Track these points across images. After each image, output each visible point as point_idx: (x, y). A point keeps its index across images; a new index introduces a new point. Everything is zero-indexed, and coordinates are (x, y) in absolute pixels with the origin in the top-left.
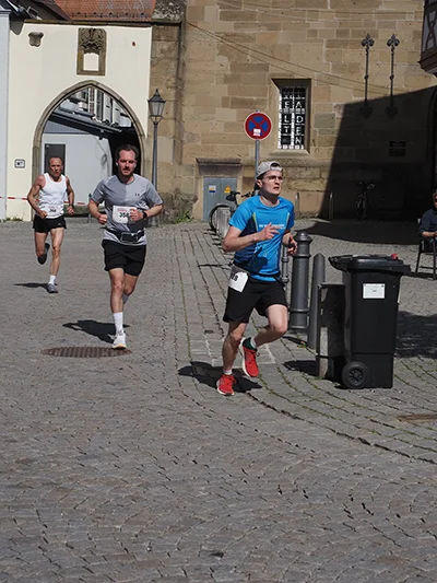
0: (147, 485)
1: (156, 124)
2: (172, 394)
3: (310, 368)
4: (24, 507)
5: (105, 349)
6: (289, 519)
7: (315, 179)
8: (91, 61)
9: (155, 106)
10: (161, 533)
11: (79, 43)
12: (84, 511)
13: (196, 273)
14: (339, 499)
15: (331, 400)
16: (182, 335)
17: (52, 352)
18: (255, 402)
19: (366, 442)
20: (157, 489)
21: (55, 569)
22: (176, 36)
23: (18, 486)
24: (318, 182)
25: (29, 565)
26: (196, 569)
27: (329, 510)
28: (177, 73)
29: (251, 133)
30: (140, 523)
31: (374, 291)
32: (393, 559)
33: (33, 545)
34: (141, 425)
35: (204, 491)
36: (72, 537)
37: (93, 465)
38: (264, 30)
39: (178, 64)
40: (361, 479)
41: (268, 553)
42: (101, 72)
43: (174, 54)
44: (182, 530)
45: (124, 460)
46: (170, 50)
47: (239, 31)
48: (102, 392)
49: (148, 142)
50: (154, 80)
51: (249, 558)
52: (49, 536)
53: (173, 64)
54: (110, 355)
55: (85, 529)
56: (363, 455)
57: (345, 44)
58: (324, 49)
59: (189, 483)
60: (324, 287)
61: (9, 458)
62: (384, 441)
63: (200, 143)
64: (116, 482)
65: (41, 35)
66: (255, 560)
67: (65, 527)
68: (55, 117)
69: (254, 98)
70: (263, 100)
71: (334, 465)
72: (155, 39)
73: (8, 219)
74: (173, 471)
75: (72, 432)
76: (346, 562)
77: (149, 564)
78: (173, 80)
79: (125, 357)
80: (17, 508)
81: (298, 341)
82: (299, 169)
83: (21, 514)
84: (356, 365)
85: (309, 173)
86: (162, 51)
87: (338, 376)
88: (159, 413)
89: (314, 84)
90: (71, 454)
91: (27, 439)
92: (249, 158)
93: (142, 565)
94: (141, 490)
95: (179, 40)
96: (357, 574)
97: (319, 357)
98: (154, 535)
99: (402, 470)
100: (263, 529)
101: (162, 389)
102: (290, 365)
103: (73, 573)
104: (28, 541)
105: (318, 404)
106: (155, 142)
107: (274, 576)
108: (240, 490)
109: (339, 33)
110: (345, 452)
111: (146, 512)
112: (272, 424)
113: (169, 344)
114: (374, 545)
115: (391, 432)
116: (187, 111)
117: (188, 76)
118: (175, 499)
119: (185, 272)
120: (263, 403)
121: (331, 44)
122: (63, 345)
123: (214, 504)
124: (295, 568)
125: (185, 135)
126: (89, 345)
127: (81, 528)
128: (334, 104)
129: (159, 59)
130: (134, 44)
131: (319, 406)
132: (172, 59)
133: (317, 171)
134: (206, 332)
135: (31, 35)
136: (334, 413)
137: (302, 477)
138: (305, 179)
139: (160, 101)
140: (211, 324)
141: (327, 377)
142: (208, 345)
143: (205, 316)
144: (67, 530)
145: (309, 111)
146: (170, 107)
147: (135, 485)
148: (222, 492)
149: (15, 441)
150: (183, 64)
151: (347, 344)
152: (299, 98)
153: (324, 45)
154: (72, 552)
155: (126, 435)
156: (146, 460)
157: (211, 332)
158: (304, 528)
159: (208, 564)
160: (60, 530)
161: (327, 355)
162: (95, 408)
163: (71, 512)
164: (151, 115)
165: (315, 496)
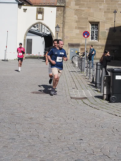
0: (62, 124)
1: (57, 34)
2: (66, 103)
3: (101, 98)
6: (98, 132)
8: (40, 16)
9: (57, 29)
10: (67, 135)
11: (37, 11)
12: (47, 129)
13: (69, 73)
14: (110, 128)
15: (107, 106)
16: (67, 89)
17: (34, 93)
18: (87, 105)
19: (116, 115)
20: (65, 125)
21: (42, 142)
22: (63, 10)
23: (30, 124)
24: (101, 50)
25: (35, 141)
26: (76, 143)
27: (108, 131)
28: (63, 20)
29: (84, 36)
30: (61, 132)
34: (59, 110)
35: (77, 126)
36: (45, 135)
37: (48, 119)
38: (87, 8)
40: (115, 124)
41: (94, 140)
42: (43, 19)
43: (62, 15)
44: (72, 134)
45: (55, 118)
46: (61, 14)
47: (80, 9)
48: (48, 102)
50: (57, 22)
51: (89, 141)
52: (39, 135)
53: (62, 17)
55: (48, 133)
56: (116, 118)
57: (109, 12)
58: (103, 14)
59: (73, 124)
61: (27, 117)
62: (120, 115)
63: (69, 39)
64: (54, 123)
65: (26, 9)
68: (30, 32)
69: (84, 27)
70: (86, 27)
71: (108, 120)
72: (57, 10)
74: (68, 121)
75: (42, 111)
76: (113, 142)
78: (62, 22)
80: (31, 129)
81: (97, 91)
82: (96, 46)
84: (113, 96)
85: (99, 47)
86: (59, 14)
87: (109, 99)
88: (63, 108)
89: (100, 23)
90: (42, 117)
91: (30, 113)
92: (82, 43)
93: (63, 142)
94: (61, 125)
95: (64, 11)
96: (116, 145)
97: (104, 94)
98: (65, 135)
100: (92, 134)
101: (63, 102)
102: (96, 97)
103: (46, 143)
104: (35, 136)
106: (57, 38)
107: (95, 145)
108: (85, 126)
109: (107, 9)
110: (111, 118)
111: (62, 130)
112: (92, 111)
113: (64, 91)
114: (120, 138)
116: (65, 30)
117: (66, 21)
118: (69, 127)
119: (66, 73)
120: (89, 106)
121: (105, 12)
122: (36, 91)
123: (79, 129)
124: (100, 143)
125: (65, 36)
127: (47, 133)
128: (106, 29)
129: (58, 16)
130: (52, 12)
131: (104, 107)
132: (62, 16)
133: (101, 47)
134: (73, 88)
135: (24, 9)
136: (108, 108)
137: (101, 123)
138: (98, 49)
139: (59, 27)
140: (74, 87)
141: (106, 100)
142: (74, 92)
143: (72, 84)
144: (43, 134)
145: (99, 30)
146: (61, 29)
147: (59, 124)
148: (81, 126)
149: (27, 114)
150: (65, 17)
151: (111, 91)
152: (96, 27)
153: (103, 12)
154: (45, 138)
155: (55, 112)
156: (61, 118)
157: (74, 88)
158: (102, 134)
159: (79, 142)
160: (42, 134)
161: (106, 94)
162: (47, 106)
163: (44, 130)
164: (56, 31)
165: (104, 127)
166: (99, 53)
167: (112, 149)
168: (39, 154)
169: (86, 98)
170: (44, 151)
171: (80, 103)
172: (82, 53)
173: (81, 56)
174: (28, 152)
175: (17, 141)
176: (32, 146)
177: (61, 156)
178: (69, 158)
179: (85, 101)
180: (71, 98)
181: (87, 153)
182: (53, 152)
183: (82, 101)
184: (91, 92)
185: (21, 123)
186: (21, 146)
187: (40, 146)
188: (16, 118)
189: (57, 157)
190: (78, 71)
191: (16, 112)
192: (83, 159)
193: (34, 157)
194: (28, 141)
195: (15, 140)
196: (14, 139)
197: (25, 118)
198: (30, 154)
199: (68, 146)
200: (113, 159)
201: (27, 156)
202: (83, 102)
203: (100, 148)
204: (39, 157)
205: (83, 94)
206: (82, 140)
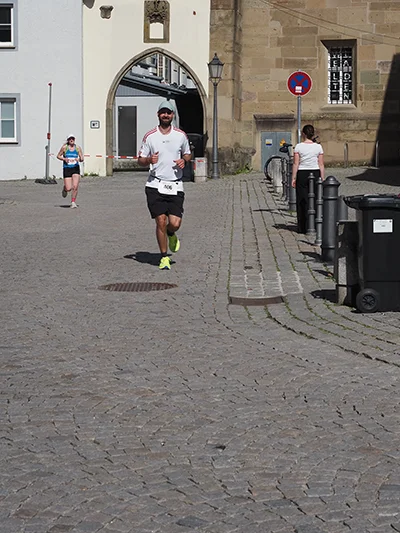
0: (170, 394)
1: (215, 85)
2: (206, 320)
3: (330, 296)
4: (62, 412)
5: (155, 284)
6: (287, 419)
7: (362, 131)
8: (157, 30)
9: (215, 69)
10: (176, 431)
11: (145, 14)
12: (112, 415)
13: (248, 217)
14: (333, 403)
15: (346, 323)
16: (224, 270)
17: (108, 287)
18: (278, 326)
19: (368, 357)
20: (178, 397)
21: (82, 460)
22: (232, 4)
23: (57, 396)
24: (365, 133)
25: (60, 457)
26: (200, 459)
27: (324, 412)
28: (235, 38)
29: (293, 91)
30: (160, 423)
31: (383, 226)
32: (370, 449)
33: (66, 441)
34: (174, 345)
35: (219, 398)
36: (99, 436)
37: (128, 379)
39: (235, 30)
40: (355, 386)
41: (263, 446)
42: (166, 40)
43: (231, 21)
44: (194, 429)
45: (153, 374)
46: (227, 17)
48: (146, 319)
49: (210, 102)
50: (212, 47)
51: (245, 450)
52: (80, 435)
53: (230, 31)
54: (158, 289)
55: (112, 429)
56: (363, 367)
57: (387, 6)
58: (368, 11)
59: (207, 392)
60: (341, 223)
61: (57, 374)
62: (384, 356)
63: (256, 101)
64: (144, 392)
65: (111, 9)
66: (251, 451)
67: (95, 427)
68: (126, 82)
69: (305, 59)
70: (313, 60)
71: (335, 375)
72: (214, 7)
73: (86, 175)
74: (194, 382)
75: (114, 352)
76: (329, 452)
77: (160, 456)
78: (231, 45)
79: (172, 290)
80: (57, 414)
81: (325, 273)
82: (347, 122)
83: (61, 418)
84: (369, 292)
85: (357, 124)
86: (220, 19)
87: (351, 302)
88: (192, 336)
89: (359, 43)
90: (109, 370)
91: (74, 358)
93: (155, 456)
94: (165, 397)
95: (236, 8)
96: (336, 461)
97: (338, 286)
98: (169, 433)
99: (395, 379)
100: (262, 427)
101: (199, 317)
102: (317, 294)
103: (96, 463)
104: (65, 438)
105: (332, 325)
106: (215, 101)
107: (265, 463)
108: (249, 397)
110: (348, 365)
111: (165, 415)
112: (288, 343)
113: (212, 279)
114: (356, 438)
115: (392, 348)
116: (244, 73)
117: (244, 41)
118: (192, 404)
119: (238, 216)
120: (285, 326)
121: (374, 7)
122: (118, 281)
123: (224, 408)
124: (284, 457)
125: (243, 93)
126: (141, 281)
128: (379, 61)
129: (217, 27)
130: (194, 13)
131: (333, 328)
132: (229, 26)
133: (363, 124)
134: (246, 268)
135: (102, 8)
136: (345, 333)
137: (306, 385)
138: (353, 131)
139: (219, 64)
140: (252, 261)
141: (345, 303)
142: (246, 278)
143: (248, 254)
144: (96, 430)
145: (356, 69)
146: (228, 69)
147: (160, 394)
148: (234, 399)
149: (63, 361)
150: (240, 30)
151: (361, 275)
152: (346, 57)
153: (368, 7)
154: (98, 448)
155: (159, 353)
156: (172, 374)
157: (251, 268)
158: (299, 426)
159: (210, 455)
160: (90, 430)
161: (345, 283)
162: (137, 333)
163: (102, 416)
164: (211, 77)
165: (313, 400)
166: (357, 146)
167: (319, 478)
168: (60, 503)
169: (281, 299)
170: (79, 492)
171: (256, 319)
174: (24, 496)
176: (44, 474)
177: (133, 508)
178: (156, 515)
179: (275, 309)
180: (232, 301)
181: (225, 496)
182: (109, 493)
183: (266, 309)
184: (301, 279)
185: (30, 395)
186: (6, 475)
187: (71, 473)
188: (20, 376)
189: (116, 511)
190: (283, 207)
192: (205, 518)
193: (37, 517)
194: (33, 458)
197: (49, 377)
198: (27, 505)
199: (168, 470)
200: (311, 514)
201: (13, 512)
202: (269, 314)
203: (278, 475)
204: (54, 515)
205: (276, 285)
206: (223, 448)
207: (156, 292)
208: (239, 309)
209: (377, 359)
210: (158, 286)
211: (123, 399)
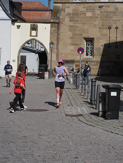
0: (57, 142)
1: (52, 50)
2: (60, 121)
3: (97, 114)
4: (26, 147)
5: (42, 110)
6: (94, 150)
7: (95, 65)
8: (34, 33)
9: (51, 45)
10: (62, 153)
11: (30, 28)
12: (42, 148)
14: (106, 146)
15: (103, 122)
16: (62, 106)
18: (83, 123)
19: (112, 133)
20: (60, 143)
21: (36, 161)
22: (57, 26)
23: (24, 142)
25: (29, 160)
26: (72, 161)
27: (104, 148)
28: (57, 36)
29: (79, 53)
30: (56, 151)
31: (114, 94)
32: (121, 159)
34: (53, 128)
35: (72, 144)
36: (39, 154)
37: (43, 137)
38: (81, 24)
39: (58, 34)
40: (112, 141)
41: (89, 158)
42: (36, 36)
43: (56, 31)
44: (67, 152)
45: (50, 136)
46: (55, 30)
47: (74, 25)
48: (42, 120)
49: (49, 55)
50: (51, 38)
52: (33, 153)
53: (56, 34)
54: (43, 111)
55: (42, 152)
56: (112, 135)
57: (103, 28)
58: (98, 30)
59: (68, 142)
60: (100, 93)
61: (21, 136)
62: (117, 132)
63: (63, 55)
64: (49, 141)
65: (20, 26)
66: (86, 159)
68: (24, 48)
69: (79, 43)
70: (81, 44)
71: (104, 138)
72: (51, 27)
74: (63, 139)
75: (36, 129)
76: (109, 160)
78: (56, 38)
79: (47, 111)
80: (25, 147)
81: (93, 108)
82: (91, 62)
83: (25, 149)
84: (109, 113)
85: (94, 63)
86: (53, 30)
87: (104, 116)
88: (58, 125)
89: (95, 39)
90: (36, 135)
91: (24, 131)
92: (77, 59)
93: (58, 160)
95: (58, 27)
97: (99, 111)
98: (60, 153)
99: (122, 139)
100: (87, 152)
101: (58, 120)
102: (91, 114)
103: (41, 162)
104: (29, 155)
105: (99, 123)
106: (51, 55)
108: (81, 143)
109: (102, 25)
110: (107, 135)
111: (57, 148)
112: (87, 128)
114: (116, 156)
115: (119, 130)
116: (60, 47)
117: (60, 37)
118: (64, 145)
120: (85, 123)
121: (99, 28)
122: (30, 109)
124: (96, 161)
125: (59, 53)
126: (37, 108)
128: (101, 45)
129: (52, 33)
130: (45, 28)
133: (96, 63)
135: (17, 26)
136: (104, 125)
137: (96, 140)
138: (93, 65)
139: (53, 44)
140: (69, 103)
141: (101, 117)
142: (69, 109)
143: (67, 101)
144: (38, 152)
145: (94, 47)
146: (55, 45)
147: (54, 142)
148: (76, 144)
149: (21, 132)
150: (59, 34)
151: (107, 108)
152: (91, 43)
153: (98, 29)
154: (40, 157)
155: (50, 130)
156: (56, 136)
157: (69, 105)
158: (98, 152)
159: (74, 160)
161: (101, 111)
162: (41, 124)
163: (38, 148)
164: (50, 48)
165: (100, 145)
166: (94, 70)
169: (81, 115)
171: (75, 121)
172: (77, 70)
173: (76, 72)
175: (11, 161)
179: (80, 118)
180: (66, 115)
183: (78, 118)
184: (86, 110)
185: (14, 142)
188: (10, 136)
190: (74, 87)
191: (10, 131)
194: (22, 160)
195: (9, 160)
196: (8, 158)
197: (19, 137)
205: (79, 111)
206: (77, 158)
207: (43, 112)
208: (69, 118)
209: (115, 133)
210: (43, 110)
211: (43, 143)
